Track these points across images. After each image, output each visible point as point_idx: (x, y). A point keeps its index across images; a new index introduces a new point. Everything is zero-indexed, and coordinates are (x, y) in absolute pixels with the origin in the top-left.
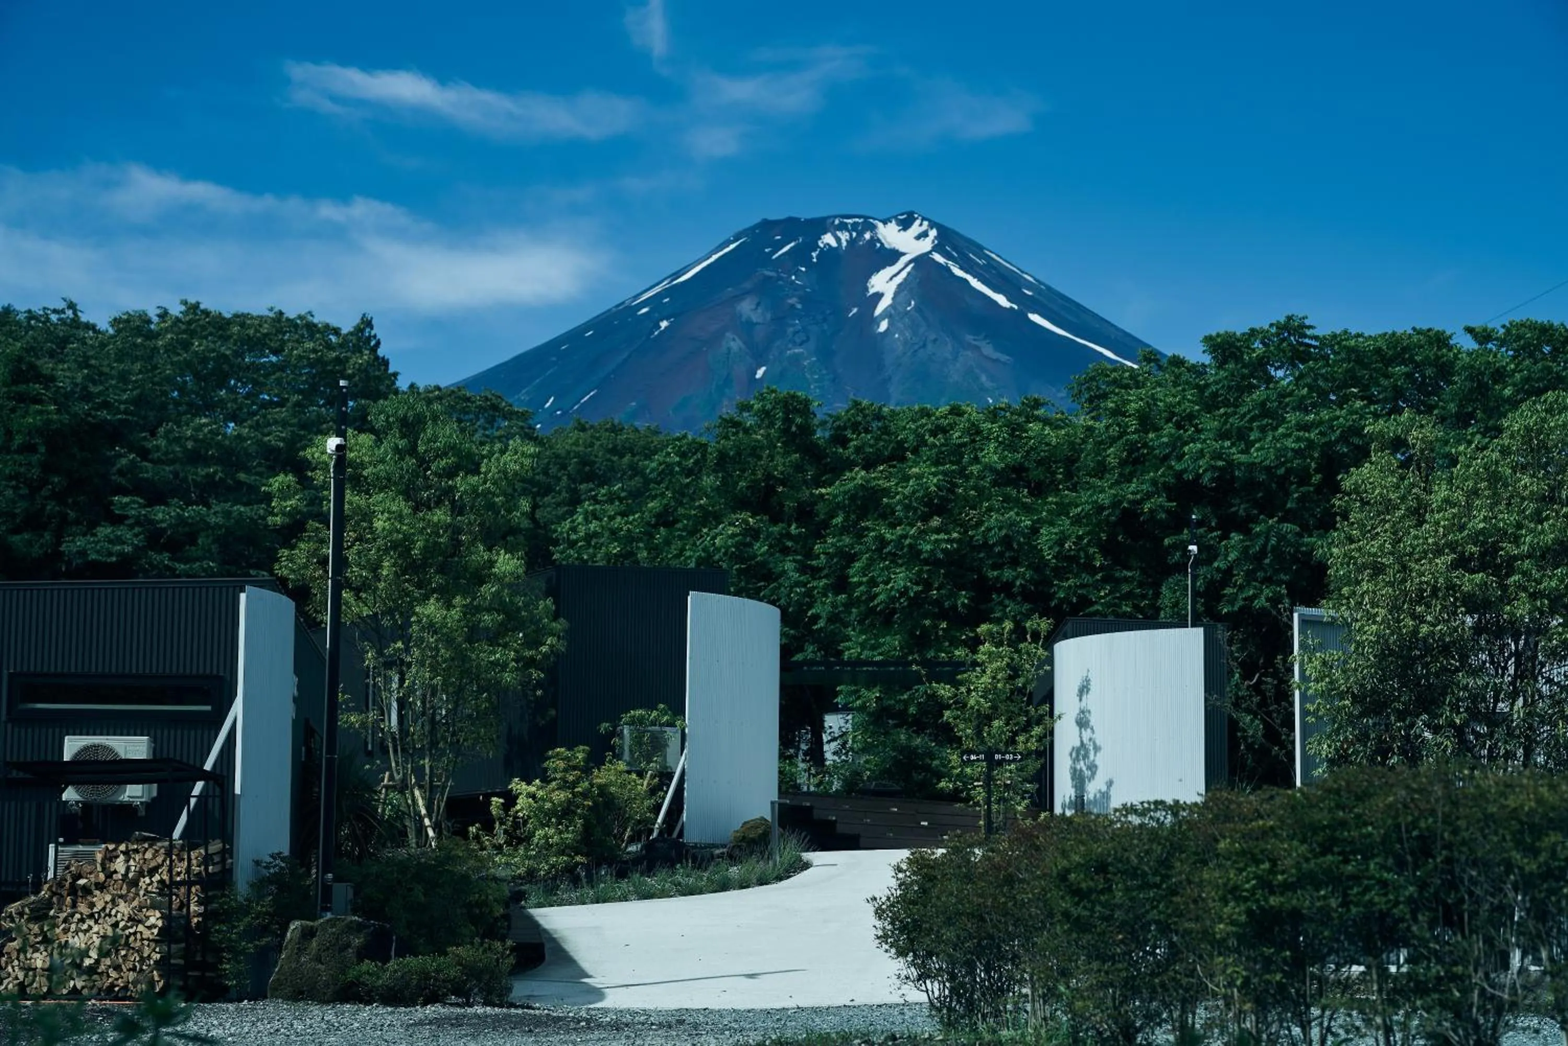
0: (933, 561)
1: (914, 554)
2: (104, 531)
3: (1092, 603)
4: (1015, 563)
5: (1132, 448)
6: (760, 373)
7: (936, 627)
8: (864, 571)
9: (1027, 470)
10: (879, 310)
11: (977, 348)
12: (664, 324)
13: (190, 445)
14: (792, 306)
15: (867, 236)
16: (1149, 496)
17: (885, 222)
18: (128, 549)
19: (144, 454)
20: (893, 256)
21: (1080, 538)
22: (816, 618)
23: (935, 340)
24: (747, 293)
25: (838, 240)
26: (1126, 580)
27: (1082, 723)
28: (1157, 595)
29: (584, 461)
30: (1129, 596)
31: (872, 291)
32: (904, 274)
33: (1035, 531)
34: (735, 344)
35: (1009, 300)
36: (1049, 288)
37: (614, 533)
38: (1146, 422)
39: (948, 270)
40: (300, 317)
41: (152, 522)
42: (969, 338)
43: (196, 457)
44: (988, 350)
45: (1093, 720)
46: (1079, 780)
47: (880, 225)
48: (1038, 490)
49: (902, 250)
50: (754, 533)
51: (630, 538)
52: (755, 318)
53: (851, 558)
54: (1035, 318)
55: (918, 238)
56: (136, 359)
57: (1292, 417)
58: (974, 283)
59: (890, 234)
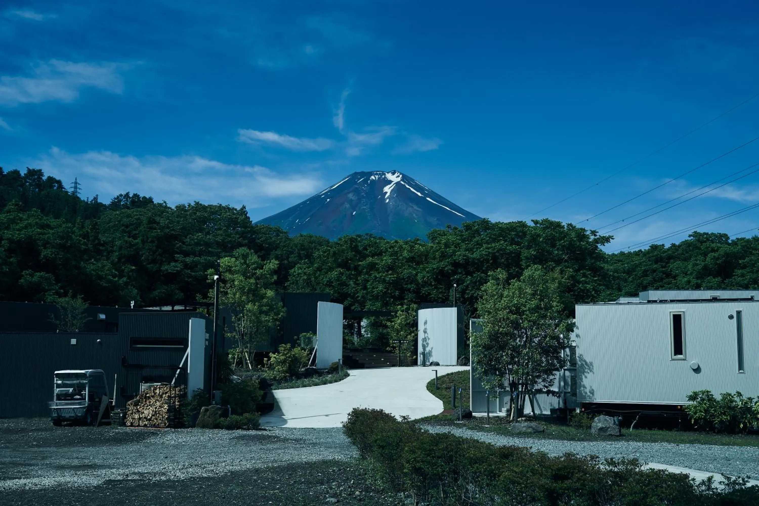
0: (389, 283)
1: (384, 281)
2: (173, 264)
3: (431, 295)
4: (411, 283)
5: (442, 253)
6: (354, 213)
7: (390, 300)
8: (371, 285)
9: (415, 258)
10: (386, 197)
11: (413, 207)
12: (328, 200)
13: (196, 241)
14: (363, 195)
15: (383, 177)
16: (446, 266)
17: (388, 173)
18: (179, 269)
19: (184, 243)
20: (390, 182)
21: (428, 277)
22: (358, 297)
23: (401, 205)
24: (351, 192)
25: (375, 177)
26: (441, 288)
27: (425, 332)
28: (449, 292)
29: (302, 245)
30: (441, 292)
31: (384, 191)
32: (393, 187)
33: (416, 275)
34: (347, 205)
35: (421, 194)
36: (432, 191)
37: (305, 274)
38: (447, 245)
39: (405, 185)
40: (226, 206)
41: (186, 262)
42: (410, 204)
43: (198, 244)
44: (416, 207)
45: (428, 331)
46: (424, 347)
47: (387, 174)
48: (418, 263)
49: (392, 180)
50: (341, 274)
51: (309, 275)
52: (353, 198)
53: (368, 281)
54: (428, 199)
55: (397, 177)
56: (181, 217)
57: (485, 246)
58: (412, 189)
59: (389, 176)
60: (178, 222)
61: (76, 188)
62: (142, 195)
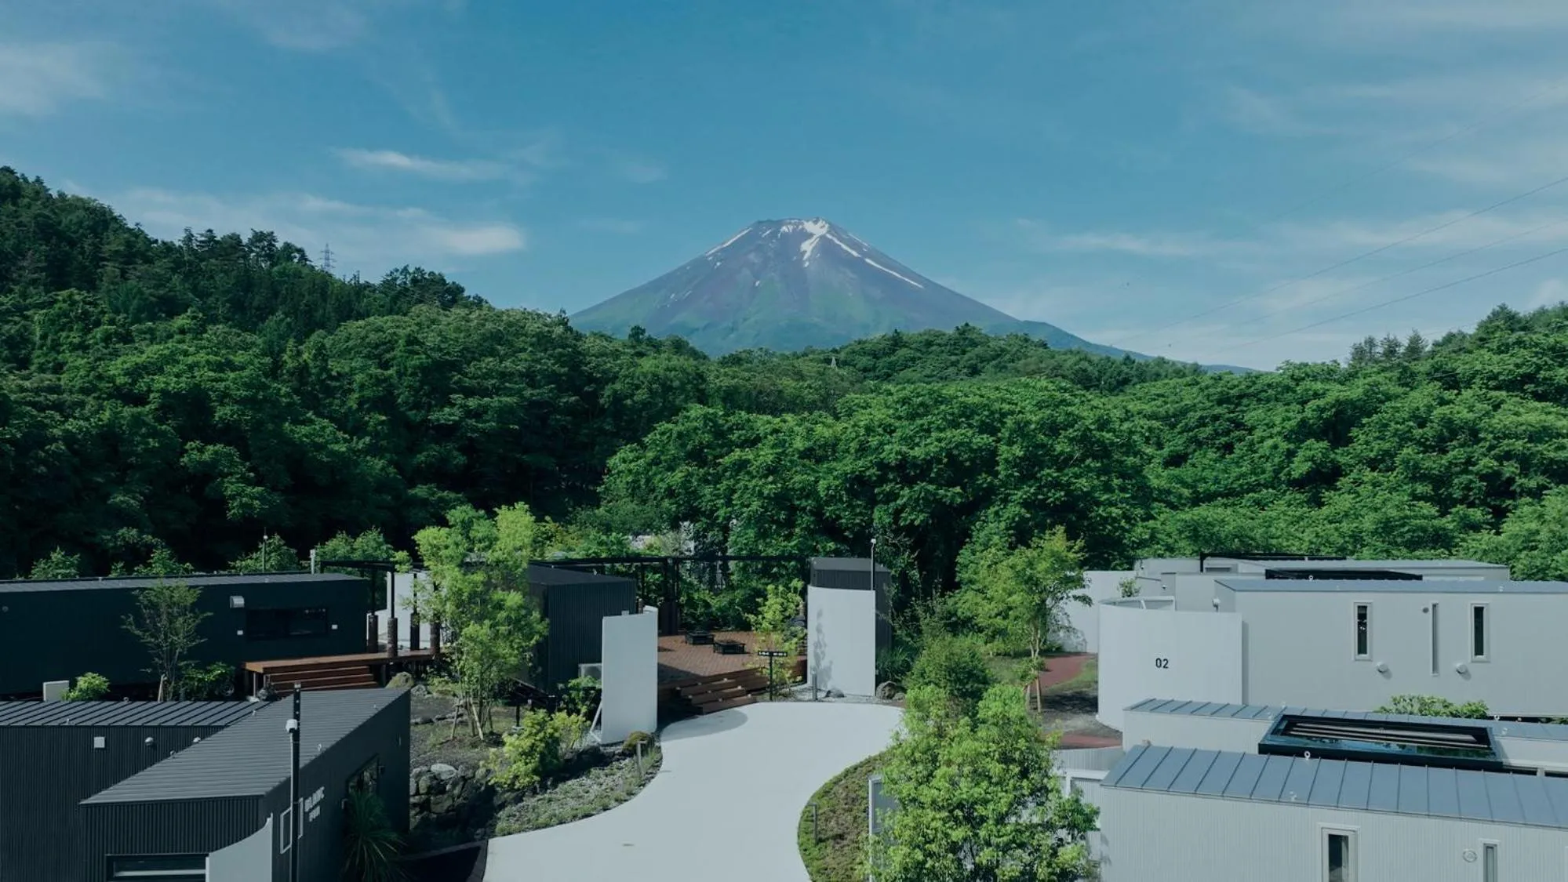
0: (768, 497)
1: (760, 494)
2: (447, 410)
3: (841, 518)
4: (807, 497)
5: (861, 444)
6: (757, 284)
7: (771, 528)
8: (741, 497)
9: (814, 450)
10: (806, 257)
11: (845, 273)
12: (719, 264)
13: (484, 370)
14: (770, 256)
15: (800, 227)
16: (869, 468)
17: (808, 221)
18: (457, 418)
19: (465, 375)
20: (811, 235)
21: (837, 486)
22: (717, 517)
23: (828, 270)
24: (752, 251)
25: (788, 229)
26: (859, 506)
27: (819, 630)
28: (873, 512)
29: (654, 375)
30: (860, 514)
31: (802, 249)
32: (815, 243)
33: (817, 482)
34: (746, 272)
35: (857, 252)
36: (874, 249)
37: (630, 471)
38: (869, 430)
39: (833, 240)
40: (534, 311)
41: (468, 406)
42: (841, 268)
43: (488, 375)
45: (824, 630)
46: (817, 658)
47: (805, 223)
48: (819, 460)
49: (814, 232)
50: (690, 475)
51: (638, 473)
52: (756, 261)
53: (734, 491)
54: (868, 261)
55: (821, 228)
56: (461, 332)
57: (934, 434)
58: (844, 246)
59: (809, 226)
60: (456, 340)
61: (327, 259)
62: (427, 270)
